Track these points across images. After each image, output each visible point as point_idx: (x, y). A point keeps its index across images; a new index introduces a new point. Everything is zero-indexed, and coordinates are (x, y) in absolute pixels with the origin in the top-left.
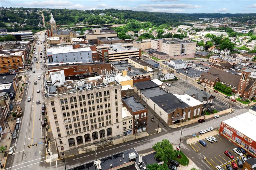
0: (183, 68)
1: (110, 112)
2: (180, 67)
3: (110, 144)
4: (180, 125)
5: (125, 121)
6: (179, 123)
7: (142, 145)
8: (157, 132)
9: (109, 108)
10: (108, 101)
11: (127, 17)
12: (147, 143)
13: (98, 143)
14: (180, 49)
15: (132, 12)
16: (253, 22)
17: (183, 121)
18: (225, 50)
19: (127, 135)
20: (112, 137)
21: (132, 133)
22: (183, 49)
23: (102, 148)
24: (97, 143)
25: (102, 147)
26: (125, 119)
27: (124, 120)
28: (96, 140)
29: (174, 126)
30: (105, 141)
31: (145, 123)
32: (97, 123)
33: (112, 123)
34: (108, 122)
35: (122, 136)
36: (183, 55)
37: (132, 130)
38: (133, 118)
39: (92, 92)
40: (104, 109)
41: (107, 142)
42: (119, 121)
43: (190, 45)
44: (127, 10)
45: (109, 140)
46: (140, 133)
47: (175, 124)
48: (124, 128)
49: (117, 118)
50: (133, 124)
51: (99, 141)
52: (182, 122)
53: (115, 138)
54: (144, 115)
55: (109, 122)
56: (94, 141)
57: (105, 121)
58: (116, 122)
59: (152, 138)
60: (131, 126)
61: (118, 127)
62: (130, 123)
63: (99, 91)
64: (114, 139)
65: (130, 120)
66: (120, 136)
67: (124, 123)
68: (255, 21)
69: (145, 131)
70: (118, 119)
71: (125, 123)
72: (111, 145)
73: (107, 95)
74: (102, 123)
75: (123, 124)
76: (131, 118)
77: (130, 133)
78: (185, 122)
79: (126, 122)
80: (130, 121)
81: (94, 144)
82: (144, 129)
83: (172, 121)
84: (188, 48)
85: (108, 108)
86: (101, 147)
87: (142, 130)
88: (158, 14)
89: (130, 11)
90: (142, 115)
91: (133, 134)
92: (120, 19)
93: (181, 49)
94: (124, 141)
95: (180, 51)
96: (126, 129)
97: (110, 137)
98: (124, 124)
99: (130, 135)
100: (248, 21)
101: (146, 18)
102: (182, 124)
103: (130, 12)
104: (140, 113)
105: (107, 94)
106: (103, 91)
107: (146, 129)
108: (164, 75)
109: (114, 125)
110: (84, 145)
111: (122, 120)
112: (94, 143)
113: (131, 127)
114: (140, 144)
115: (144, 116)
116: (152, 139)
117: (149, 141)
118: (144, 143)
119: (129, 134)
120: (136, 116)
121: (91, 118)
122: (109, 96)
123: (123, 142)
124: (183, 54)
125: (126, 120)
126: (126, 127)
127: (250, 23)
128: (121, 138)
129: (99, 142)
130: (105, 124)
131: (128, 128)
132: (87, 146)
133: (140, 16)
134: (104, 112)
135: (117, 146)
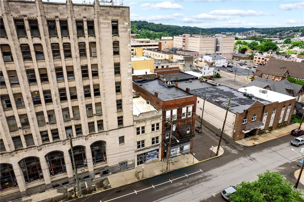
0: (223, 66)
1: (97, 93)
2: (219, 64)
3: (100, 185)
4: (258, 141)
5: (140, 125)
6: (254, 137)
7: (188, 187)
8: (217, 155)
9: (96, 81)
10: (91, 56)
11: (141, 27)
12: (199, 183)
13: (67, 183)
14: (214, 45)
15: (146, 23)
16: (284, 34)
17: (261, 132)
18: (270, 51)
19: (145, 161)
20: (107, 166)
21: (158, 157)
22: (217, 45)
23: (75, 199)
24: (63, 184)
25: (76, 197)
26: (141, 117)
27: (138, 121)
28: (60, 176)
29: (248, 143)
30: (88, 177)
31: (188, 132)
32: (60, 125)
33: (105, 129)
34: (93, 122)
35: (134, 164)
36: (218, 54)
37: (158, 150)
38: (161, 118)
39: (32, 11)
40: (78, 83)
41: (92, 179)
42: (126, 122)
43: (226, 41)
44: (140, 21)
45: (98, 176)
46: (176, 156)
47: (248, 139)
48: (139, 143)
49: (120, 115)
50: (161, 133)
51: (69, 177)
52: (258, 134)
53: (114, 170)
54: (189, 111)
55: (96, 124)
56: (54, 180)
57: (84, 122)
58: (117, 127)
59: (210, 170)
60: (157, 138)
61: (122, 139)
62: (153, 130)
63: (57, 14)
64: (113, 173)
65: (155, 122)
66: (129, 163)
67: (138, 129)
68: (286, 33)
69: (188, 153)
70: (122, 117)
71: (141, 130)
72: (103, 190)
73: (87, 36)
74: (76, 126)
75: (136, 131)
76: (157, 117)
77: (153, 157)
78: (265, 135)
79: (143, 128)
80: (153, 126)
81: (54, 187)
82: (187, 147)
83: (243, 131)
84: (224, 45)
85: (91, 81)
86: (73, 196)
87: (182, 149)
88: (176, 27)
89: (144, 21)
90: (183, 112)
91: (160, 160)
92: (133, 29)
93: (216, 45)
94: (138, 178)
95: (214, 49)
96: (143, 145)
97: (103, 168)
98: (138, 133)
99: (153, 162)
100: (278, 33)
101: (162, 29)
102: (261, 139)
103: (144, 23)
104: (178, 105)
105: (86, 32)
106: (74, 19)
107: (191, 148)
108: (199, 69)
109: (111, 133)
110: (21, 191)
111: (134, 121)
112: (54, 184)
113: (157, 142)
114: (181, 186)
115: (187, 116)
116: (209, 172)
117: (202, 178)
118: (193, 183)
119: (151, 160)
120: (168, 113)
121: (39, 109)
122: (92, 39)
123: (137, 180)
124: (217, 52)
125: (144, 120)
126: (143, 141)
127: (280, 35)
128: (132, 170)
129: (71, 181)
130: (85, 129)
131: (148, 144)
132: (32, 194)
133: (155, 27)
134: (80, 93)
135: (119, 191)
